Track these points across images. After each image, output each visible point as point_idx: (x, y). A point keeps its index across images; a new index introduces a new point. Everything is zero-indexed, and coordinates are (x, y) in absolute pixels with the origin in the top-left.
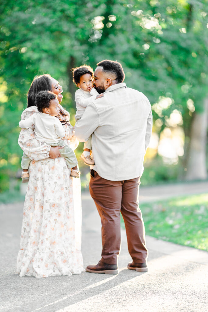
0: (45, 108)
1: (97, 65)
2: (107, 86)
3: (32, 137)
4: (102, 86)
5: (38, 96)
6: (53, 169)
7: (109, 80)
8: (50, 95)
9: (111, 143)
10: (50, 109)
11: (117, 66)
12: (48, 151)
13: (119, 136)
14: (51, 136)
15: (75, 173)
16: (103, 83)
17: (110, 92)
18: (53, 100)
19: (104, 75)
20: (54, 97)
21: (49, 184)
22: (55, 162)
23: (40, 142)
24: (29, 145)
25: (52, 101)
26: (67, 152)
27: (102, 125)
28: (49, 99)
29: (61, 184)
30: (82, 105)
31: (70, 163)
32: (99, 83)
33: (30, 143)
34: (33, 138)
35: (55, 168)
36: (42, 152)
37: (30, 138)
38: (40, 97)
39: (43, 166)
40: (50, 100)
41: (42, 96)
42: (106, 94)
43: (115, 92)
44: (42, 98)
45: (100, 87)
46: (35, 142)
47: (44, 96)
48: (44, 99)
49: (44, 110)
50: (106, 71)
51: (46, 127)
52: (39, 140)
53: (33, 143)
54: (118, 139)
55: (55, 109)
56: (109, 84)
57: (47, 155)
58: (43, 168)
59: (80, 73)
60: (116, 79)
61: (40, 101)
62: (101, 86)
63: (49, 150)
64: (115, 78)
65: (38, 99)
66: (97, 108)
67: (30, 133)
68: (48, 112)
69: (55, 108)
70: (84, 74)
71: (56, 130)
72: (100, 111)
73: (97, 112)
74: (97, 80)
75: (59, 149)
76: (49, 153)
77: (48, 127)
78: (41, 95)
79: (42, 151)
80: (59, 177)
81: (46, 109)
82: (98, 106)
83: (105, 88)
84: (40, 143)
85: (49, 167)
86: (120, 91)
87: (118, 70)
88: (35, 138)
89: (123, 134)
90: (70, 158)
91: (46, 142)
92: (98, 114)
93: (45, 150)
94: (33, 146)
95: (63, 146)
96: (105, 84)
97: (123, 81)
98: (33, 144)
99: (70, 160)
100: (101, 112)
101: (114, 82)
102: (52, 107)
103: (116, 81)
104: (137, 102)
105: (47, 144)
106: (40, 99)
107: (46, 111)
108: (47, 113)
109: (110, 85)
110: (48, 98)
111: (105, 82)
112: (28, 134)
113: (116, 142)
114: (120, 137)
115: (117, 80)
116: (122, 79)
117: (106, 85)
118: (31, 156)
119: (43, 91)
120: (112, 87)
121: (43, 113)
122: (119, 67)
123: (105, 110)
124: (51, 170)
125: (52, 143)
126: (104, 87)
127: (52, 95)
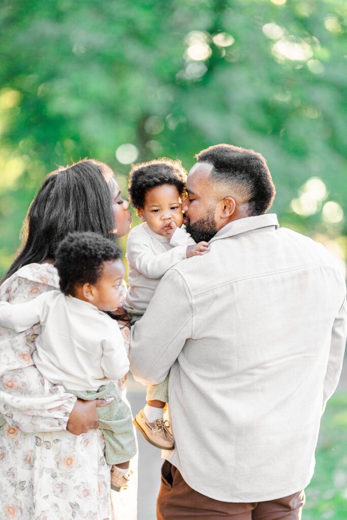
0: (83, 283)
1: (196, 159)
2: (223, 221)
3: (22, 361)
4: (208, 220)
5: (65, 245)
6: (68, 464)
7: (230, 201)
8: (101, 247)
9: (224, 393)
10: (99, 289)
11: (253, 163)
12: (66, 413)
13: (246, 372)
14: (84, 371)
15: (120, 477)
16: (211, 212)
17: (229, 240)
18: (111, 262)
19: (215, 188)
20: (113, 254)
21: (56, 505)
22: (75, 444)
23: (46, 383)
24: (12, 387)
25: (108, 267)
26: (117, 418)
27: (201, 336)
28: (100, 256)
29: (90, 512)
30: (145, 272)
31: (115, 451)
32: (198, 212)
33: (16, 381)
34: (26, 364)
35: (74, 464)
36: (47, 414)
37: (17, 366)
38: (72, 249)
39: (38, 448)
40: (100, 262)
41: (78, 245)
42: (215, 243)
43: (244, 239)
44: (77, 253)
45: (202, 222)
46: (31, 377)
47: (85, 247)
48: (85, 256)
49: (79, 290)
50: (220, 176)
51: (77, 344)
52: (45, 373)
53: (25, 380)
54: (245, 381)
55: (113, 290)
56: (228, 214)
57: (60, 424)
58: (38, 456)
59: (145, 182)
60: (250, 201)
61: (69, 262)
62: (205, 219)
63: (70, 410)
64: (247, 196)
65: (65, 254)
66: (190, 288)
67: (20, 348)
68: (91, 298)
69: (114, 286)
70: (157, 184)
71: (103, 355)
72: (196, 297)
73: (188, 298)
74: (195, 203)
75: (97, 406)
76: (67, 419)
77: (83, 342)
78: (74, 243)
79: (50, 410)
80: (85, 490)
81: (85, 287)
82: (192, 281)
83: (218, 227)
84: (47, 386)
85: (57, 456)
86: (260, 238)
87: (258, 174)
88: (34, 366)
89: (260, 366)
90: (118, 438)
91: (65, 384)
92: (191, 306)
93: (59, 408)
94: (24, 390)
95: (108, 400)
96: (218, 215)
97: (269, 208)
98: (24, 384)
99: (118, 442)
100: (200, 299)
101: (244, 208)
102: (106, 284)
103: (250, 205)
104: (306, 273)
105: (67, 391)
106: (72, 255)
107: (85, 294)
108: (87, 300)
109: (231, 218)
110: (96, 255)
111: (219, 208)
112: (13, 352)
113: (237, 391)
114: (252, 374)
115: (254, 203)
116: (268, 202)
117: (221, 218)
118: (11, 417)
119: (81, 232)
120: (237, 226)
121: (75, 299)
122: (259, 166)
123: (211, 294)
124: (63, 466)
125: (80, 390)
126: (213, 223)
127: (109, 248)
